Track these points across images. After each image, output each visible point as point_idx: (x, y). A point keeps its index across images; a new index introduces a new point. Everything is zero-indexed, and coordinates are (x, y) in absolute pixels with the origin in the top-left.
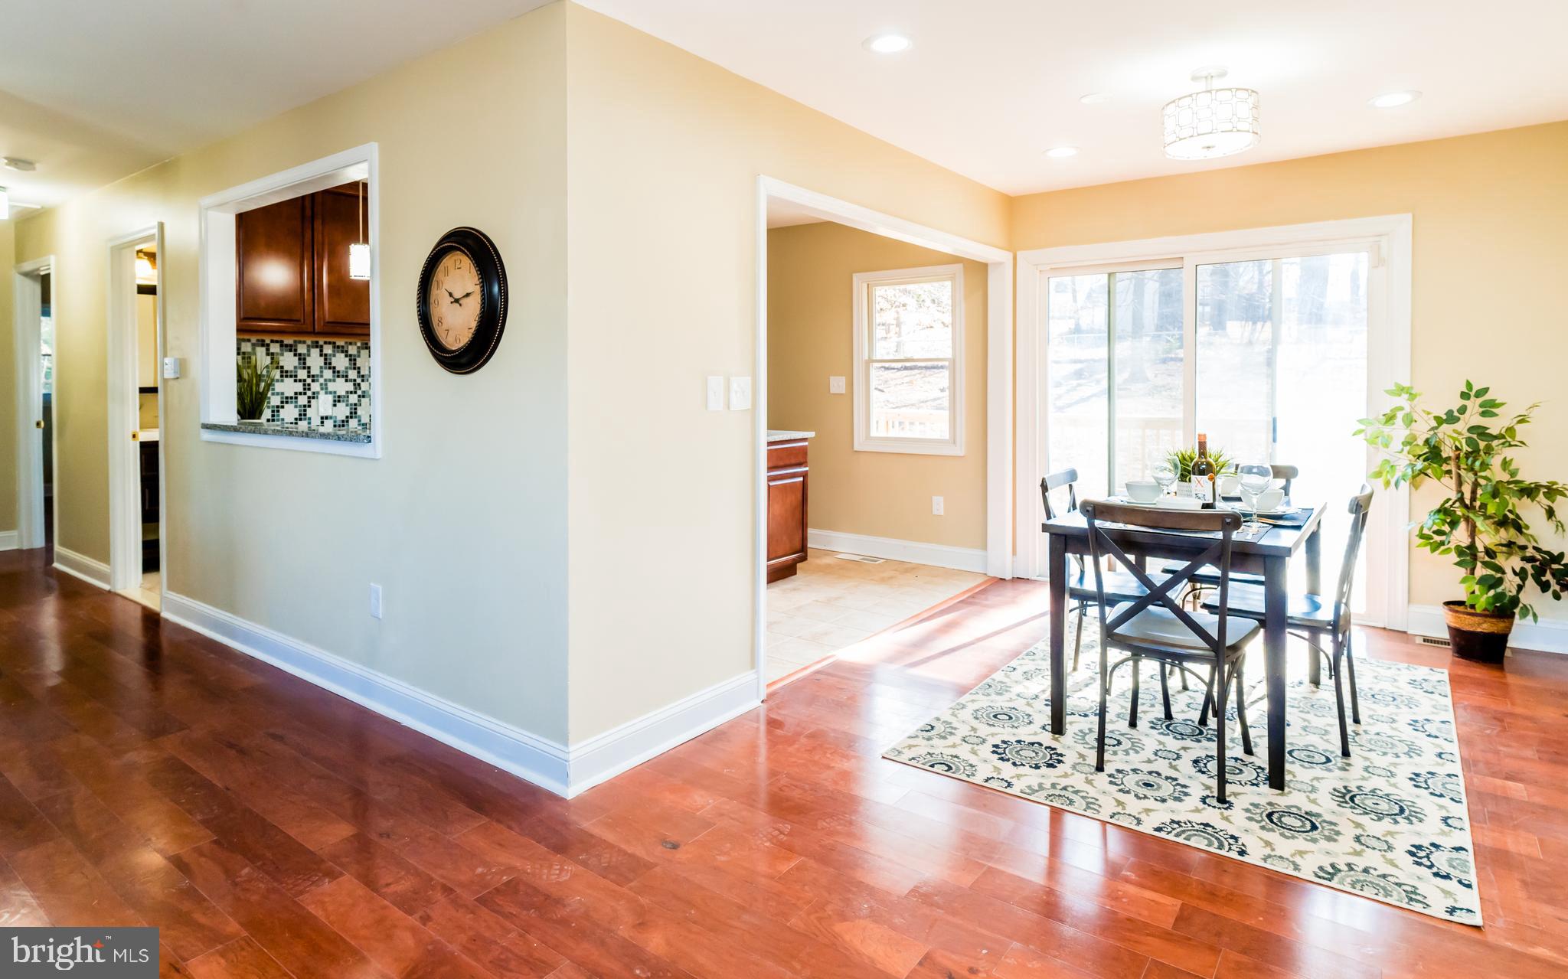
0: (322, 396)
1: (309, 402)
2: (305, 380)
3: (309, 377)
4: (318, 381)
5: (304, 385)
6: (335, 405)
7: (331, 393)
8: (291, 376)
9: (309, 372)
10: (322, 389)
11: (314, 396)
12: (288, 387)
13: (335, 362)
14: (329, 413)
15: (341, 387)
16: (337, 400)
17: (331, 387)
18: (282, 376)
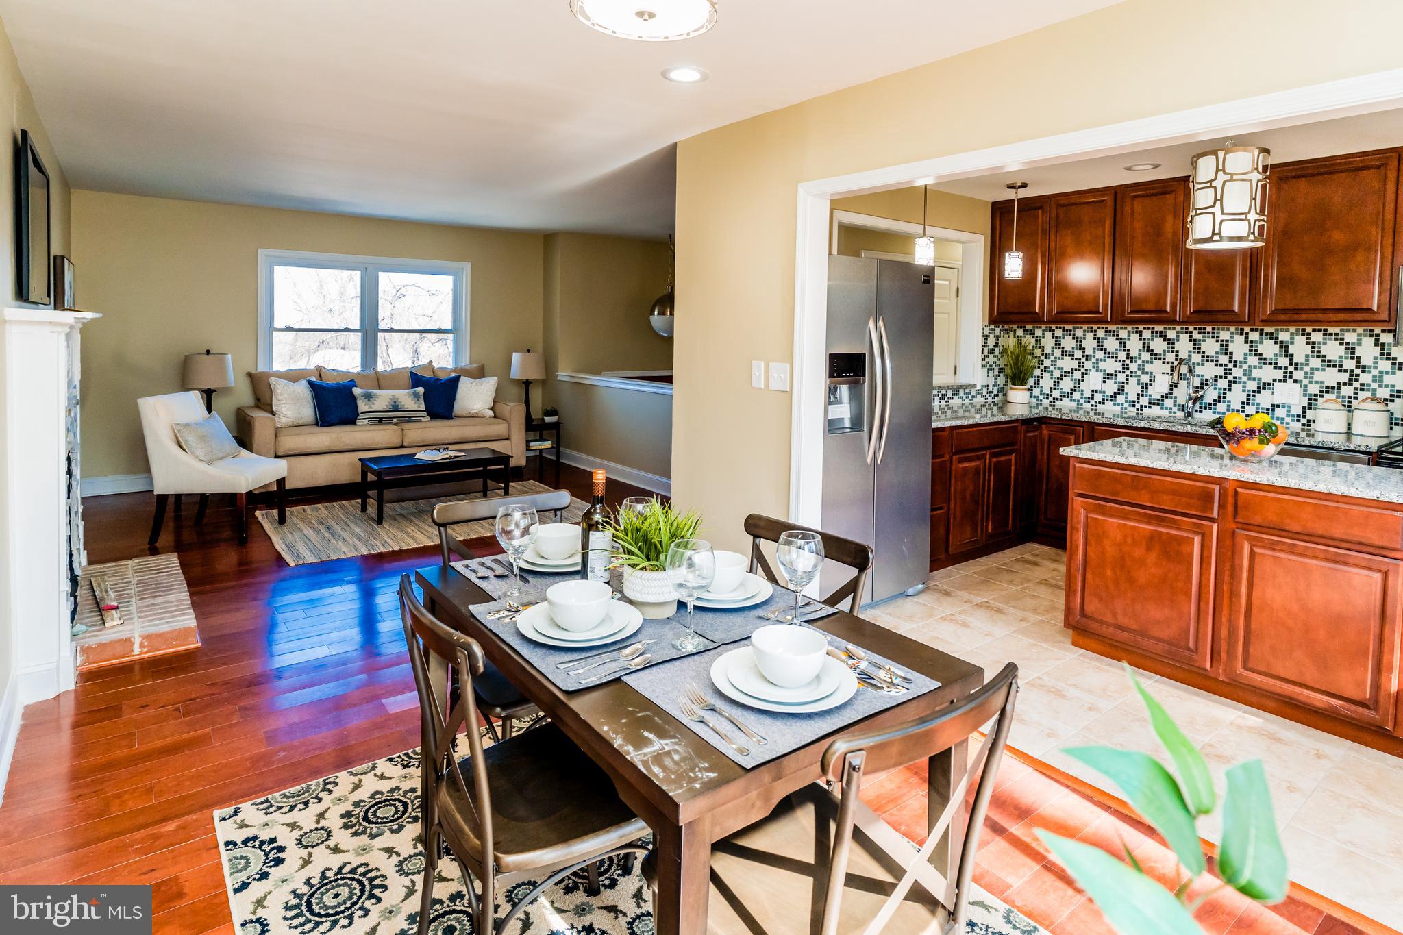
0: (1093, 373)
1: (1083, 377)
2: (1080, 359)
3: (1083, 356)
4: (1091, 360)
5: (1079, 363)
6: (1104, 382)
7: (1101, 371)
8: (1069, 355)
9: (1084, 352)
10: (1094, 367)
11: (1087, 372)
12: (1067, 364)
13: (1106, 344)
14: (1098, 388)
15: (1111, 366)
16: (1107, 377)
17: (1102, 365)
18: (1062, 355)
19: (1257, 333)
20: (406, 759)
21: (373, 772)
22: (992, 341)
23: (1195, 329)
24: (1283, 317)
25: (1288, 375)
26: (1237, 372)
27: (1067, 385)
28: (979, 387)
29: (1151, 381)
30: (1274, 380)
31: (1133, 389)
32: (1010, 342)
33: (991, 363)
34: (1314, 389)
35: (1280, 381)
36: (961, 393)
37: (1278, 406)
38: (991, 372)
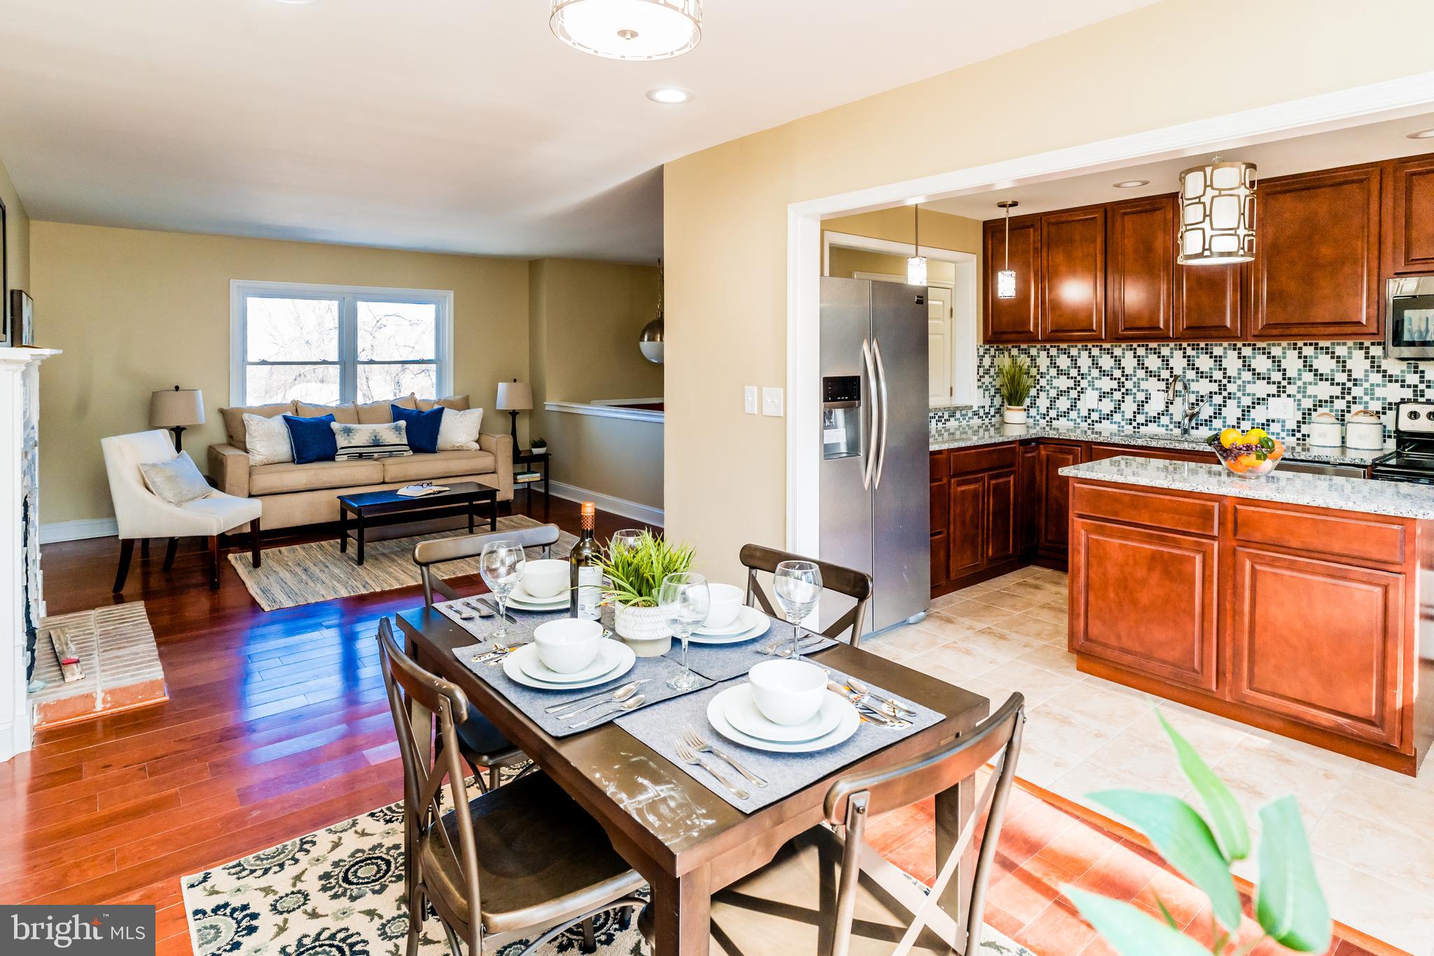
0: (1089, 391)
1: (1079, 396)
2: (1076, 378)
3: (1079, 375)
4: (1086, 378)
5: (1075, 381)
6: (1101, 400)
7: (1097, 389)
8: (1065, 374)
9: (1079, 371)
10: (1089, 386)
11: (1082, 391)
12: (1063, 383)
13: (1101, 362)
14: (1094, 406)
15: (1106, 384)
16: (1103, 396)
18: (1058, 374)
19: (1250, 348)
20: (389, 813)
21: (354, 829)
22: (987, 361)
23: (1189, 345)
24: (1275, 332)
25: (1281, 390)
26: (1232, 388)
27: (1063, 404)
28: (975, 408)
29: (1146, 398)
30: (1269, 395)
31: (1129, 407)
32: (1005, 361)
33: (987, 383)
34: (1307, 403)
35: (1274, 396)
36: (958, 415)
37: (1273, 421)
38: (987, 393)
